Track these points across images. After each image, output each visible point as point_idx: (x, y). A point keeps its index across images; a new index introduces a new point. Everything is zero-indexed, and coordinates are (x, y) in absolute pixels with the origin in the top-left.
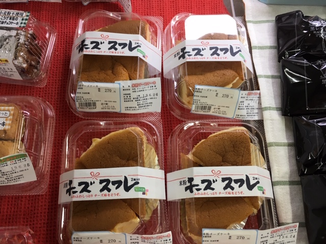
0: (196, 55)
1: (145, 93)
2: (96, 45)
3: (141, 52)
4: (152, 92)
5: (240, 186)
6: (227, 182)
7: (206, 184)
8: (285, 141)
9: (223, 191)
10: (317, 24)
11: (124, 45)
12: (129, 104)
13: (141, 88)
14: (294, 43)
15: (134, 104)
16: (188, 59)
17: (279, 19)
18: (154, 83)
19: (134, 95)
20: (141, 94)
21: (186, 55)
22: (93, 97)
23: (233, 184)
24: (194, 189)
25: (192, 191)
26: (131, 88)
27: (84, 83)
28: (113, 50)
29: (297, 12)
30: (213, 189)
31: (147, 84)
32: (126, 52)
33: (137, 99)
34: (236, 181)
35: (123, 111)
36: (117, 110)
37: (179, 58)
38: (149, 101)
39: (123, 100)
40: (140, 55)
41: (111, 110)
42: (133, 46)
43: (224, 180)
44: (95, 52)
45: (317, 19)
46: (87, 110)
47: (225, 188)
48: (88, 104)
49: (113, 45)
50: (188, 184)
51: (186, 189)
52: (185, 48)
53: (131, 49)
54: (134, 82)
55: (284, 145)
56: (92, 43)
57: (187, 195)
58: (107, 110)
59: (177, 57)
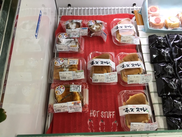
0: (127, 67)
1: (112, 76)
2: (97, 63)
3: (110, 64)
4: (114, 76)
5: (141, 110)
6: (137, 109)
7: (131, 110)
8: (152, 70)
9: (136, 112)
10: (160, 38)
11: (105, 62)
12: (108, 80)
13: (111, 75)
14: (153, 44)
15: (109, 80)
16: (125, 68)
17: (149, 37)
18: (115, 73)
19: (109, 77)
20: (112, 77)
21: (124, 67)
22: (97, 78)
23: (139, 110)
24: (128, 111)
25: (127, 112)
26: (109, 75)
27: (95, 74)
28: (102, 64)
29: (155, 35)
30: (133, 111)
31: (113, 74)
32: (106, 65)
33: (110, 78)
34: (140, 109)
35: (106, 82)
36: (104, 82)
37: (122, 68)
38: (114, 79)
39: (106, 78)
40: (110, 65)
41: (102, 82)
42: (108, 62)
43: (136, 109)
44: (97, 65)
45: (160, 37)
46: (95, 82)
47: (137, 111)
48: (96, 80)
49: (102, 62)
50: (126, 110)
51: (126, 111)
52: (124, 65)
53: (107, 64)
54: (110, 73)
55: (151, 71)
56: (96, 62)
57: (126, 113)
58: (101, 82)
59: (121, 67)
